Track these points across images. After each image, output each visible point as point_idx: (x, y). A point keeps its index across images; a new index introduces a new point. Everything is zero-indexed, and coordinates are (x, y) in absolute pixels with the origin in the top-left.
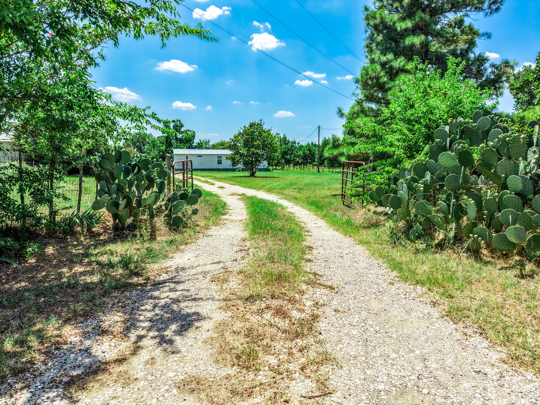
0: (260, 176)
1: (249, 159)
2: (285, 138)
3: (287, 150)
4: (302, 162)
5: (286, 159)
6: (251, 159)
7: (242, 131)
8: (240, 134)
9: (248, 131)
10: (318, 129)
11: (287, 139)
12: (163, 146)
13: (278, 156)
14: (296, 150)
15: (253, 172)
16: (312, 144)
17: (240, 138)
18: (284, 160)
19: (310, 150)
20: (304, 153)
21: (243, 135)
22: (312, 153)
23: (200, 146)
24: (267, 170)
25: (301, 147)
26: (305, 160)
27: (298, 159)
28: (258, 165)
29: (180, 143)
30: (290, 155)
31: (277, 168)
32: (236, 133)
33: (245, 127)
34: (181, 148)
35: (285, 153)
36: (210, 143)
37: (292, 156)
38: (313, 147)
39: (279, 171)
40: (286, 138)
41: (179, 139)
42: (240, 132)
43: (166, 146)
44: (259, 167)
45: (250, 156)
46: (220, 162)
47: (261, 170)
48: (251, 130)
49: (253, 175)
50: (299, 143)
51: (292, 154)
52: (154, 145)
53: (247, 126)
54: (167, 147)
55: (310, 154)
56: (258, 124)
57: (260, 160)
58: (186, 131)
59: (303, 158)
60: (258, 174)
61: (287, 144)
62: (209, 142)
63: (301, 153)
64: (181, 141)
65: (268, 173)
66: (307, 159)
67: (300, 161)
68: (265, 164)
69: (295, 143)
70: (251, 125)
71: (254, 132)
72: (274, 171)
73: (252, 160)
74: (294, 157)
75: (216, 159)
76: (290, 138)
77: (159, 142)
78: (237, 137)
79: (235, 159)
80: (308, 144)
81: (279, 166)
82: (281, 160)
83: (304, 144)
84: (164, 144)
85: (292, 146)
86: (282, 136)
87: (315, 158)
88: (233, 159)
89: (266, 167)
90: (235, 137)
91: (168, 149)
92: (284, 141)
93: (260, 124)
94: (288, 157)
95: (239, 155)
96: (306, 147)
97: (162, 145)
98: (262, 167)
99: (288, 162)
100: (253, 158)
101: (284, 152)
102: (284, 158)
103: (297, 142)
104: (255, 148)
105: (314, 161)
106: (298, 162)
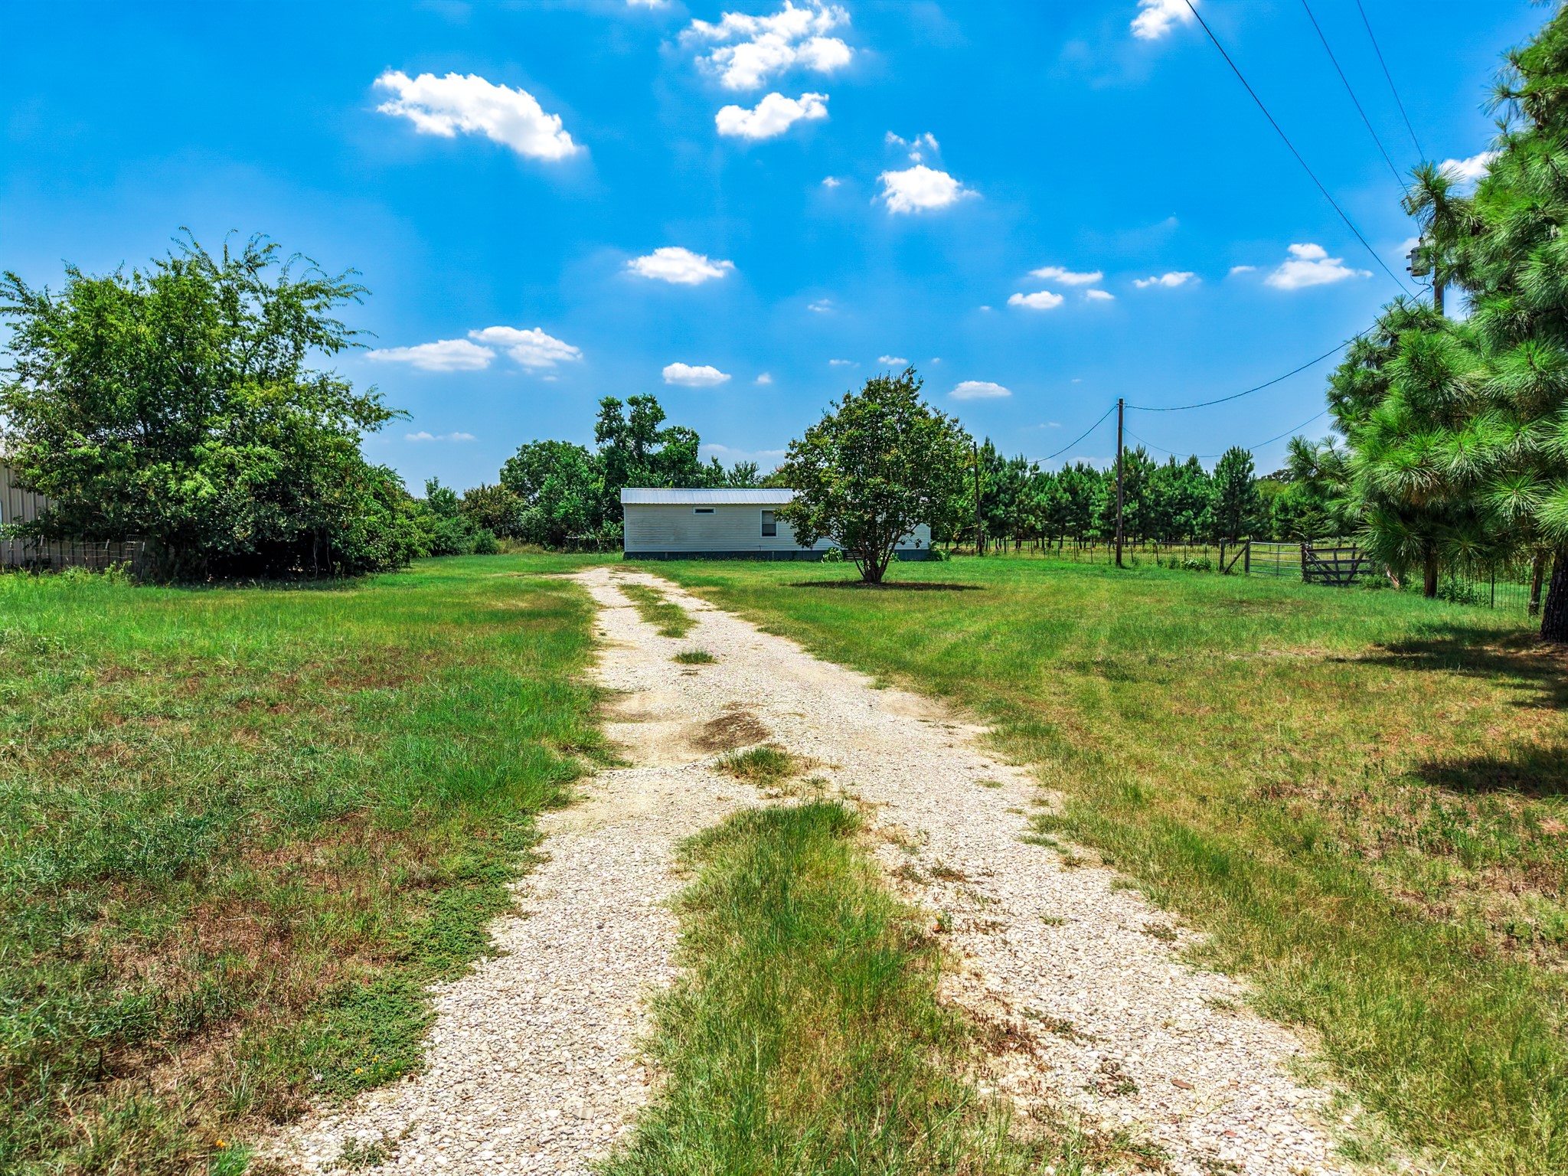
0: (903, 578)
1: (860, 517)
2: (989, 450)
3: (995, 489)
4: (1045, 527)
5: (992, 519)
6: (866, 517)
7: (835, 414)
8: (828, 425)
9: (859, 412)
10: (1116, 412)
11: (997, 455)
12: (596, 480)
13: (966, 510)
14: (1026, 490)
15: (874, 565)
16: (1080, 468)
17: (828, 439)
18: (986, 523)
19: (1072, 490)
20: (1053, 499)
21: (840, 426)
22: (1080, 499)
23: (714, 479)
24: (930, 556)
25: (1041, 481)
26: (1056, 521)
27: (1032, 518)
28: (895, 541)
29: (652, 471)
30: (1006, 505)
31: (963, 547)
32: (816, 422)
33: (848, 397)
34: (653, 486)
35: (989, 500)
36: (756, 474)
37: (1014, 508)
38: (1085, 479)
39: (970, 560)
40: (992, 451)
41: (649, 456)
42: (829, 418)
43: (607, 480)
44: (898, 547)
45: (863, 505)
46: (769, 531)
47: (905, 556)
48: (871, 407)
49: (873, 578)
50: (1036, 468)
51: (1012, 502)
52: (570, 478)
53: (857, 394)
54: (610, 483)
55: (1074, 502)
56: (900, 387)
57: (903, 523)
58: (670, 433)
59: (1050, 517)
60: (896, 571)
61: (996, 470)
62: (753, 470)
63: (1042, 498)
64: (655, 462)
65: (933, 566)
66: (1062, 520)
67: (1039, 526)
68: (922, 534)
69: (1023, 466)
70: (873, 391)
71: (883, 416)
72: (953, 559)
73: (872, 523)
74: (1020, 511)
75: (758, 520)
76: (1007, 453)
77: (585, 468)
78: (818, 437)
79: (808, 517)
80: (1068, 471)
81: (968, 541)
82: (978, 522)
83: (1052, 468)
84: (600, 473)
85: (1013, 478)
86: (981, 445)
87: (1091, 516)
88: (802, 518)
89: (924, 546)
90: (810, 434)
91: (612, 490)
92: (988, 458)
93: (907, 387)
94: (1000, 512)
95: (822, 505)
96: (1060, 481)
97: (594, 475)
98: (910, 545)
99: (999, 529)
100: (876, 513)
101: (986, 495)
102: (984, 516)
103: (1030, 465)
104: (887, 477)
105: (1088, 526)
106: (1032, 528)
